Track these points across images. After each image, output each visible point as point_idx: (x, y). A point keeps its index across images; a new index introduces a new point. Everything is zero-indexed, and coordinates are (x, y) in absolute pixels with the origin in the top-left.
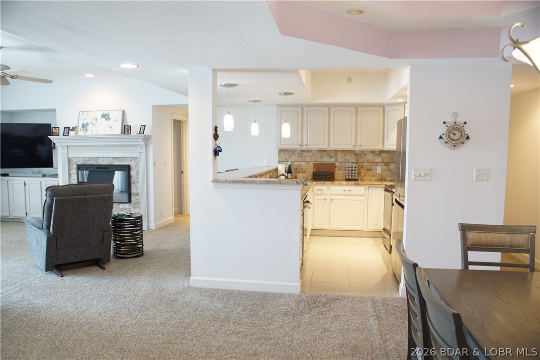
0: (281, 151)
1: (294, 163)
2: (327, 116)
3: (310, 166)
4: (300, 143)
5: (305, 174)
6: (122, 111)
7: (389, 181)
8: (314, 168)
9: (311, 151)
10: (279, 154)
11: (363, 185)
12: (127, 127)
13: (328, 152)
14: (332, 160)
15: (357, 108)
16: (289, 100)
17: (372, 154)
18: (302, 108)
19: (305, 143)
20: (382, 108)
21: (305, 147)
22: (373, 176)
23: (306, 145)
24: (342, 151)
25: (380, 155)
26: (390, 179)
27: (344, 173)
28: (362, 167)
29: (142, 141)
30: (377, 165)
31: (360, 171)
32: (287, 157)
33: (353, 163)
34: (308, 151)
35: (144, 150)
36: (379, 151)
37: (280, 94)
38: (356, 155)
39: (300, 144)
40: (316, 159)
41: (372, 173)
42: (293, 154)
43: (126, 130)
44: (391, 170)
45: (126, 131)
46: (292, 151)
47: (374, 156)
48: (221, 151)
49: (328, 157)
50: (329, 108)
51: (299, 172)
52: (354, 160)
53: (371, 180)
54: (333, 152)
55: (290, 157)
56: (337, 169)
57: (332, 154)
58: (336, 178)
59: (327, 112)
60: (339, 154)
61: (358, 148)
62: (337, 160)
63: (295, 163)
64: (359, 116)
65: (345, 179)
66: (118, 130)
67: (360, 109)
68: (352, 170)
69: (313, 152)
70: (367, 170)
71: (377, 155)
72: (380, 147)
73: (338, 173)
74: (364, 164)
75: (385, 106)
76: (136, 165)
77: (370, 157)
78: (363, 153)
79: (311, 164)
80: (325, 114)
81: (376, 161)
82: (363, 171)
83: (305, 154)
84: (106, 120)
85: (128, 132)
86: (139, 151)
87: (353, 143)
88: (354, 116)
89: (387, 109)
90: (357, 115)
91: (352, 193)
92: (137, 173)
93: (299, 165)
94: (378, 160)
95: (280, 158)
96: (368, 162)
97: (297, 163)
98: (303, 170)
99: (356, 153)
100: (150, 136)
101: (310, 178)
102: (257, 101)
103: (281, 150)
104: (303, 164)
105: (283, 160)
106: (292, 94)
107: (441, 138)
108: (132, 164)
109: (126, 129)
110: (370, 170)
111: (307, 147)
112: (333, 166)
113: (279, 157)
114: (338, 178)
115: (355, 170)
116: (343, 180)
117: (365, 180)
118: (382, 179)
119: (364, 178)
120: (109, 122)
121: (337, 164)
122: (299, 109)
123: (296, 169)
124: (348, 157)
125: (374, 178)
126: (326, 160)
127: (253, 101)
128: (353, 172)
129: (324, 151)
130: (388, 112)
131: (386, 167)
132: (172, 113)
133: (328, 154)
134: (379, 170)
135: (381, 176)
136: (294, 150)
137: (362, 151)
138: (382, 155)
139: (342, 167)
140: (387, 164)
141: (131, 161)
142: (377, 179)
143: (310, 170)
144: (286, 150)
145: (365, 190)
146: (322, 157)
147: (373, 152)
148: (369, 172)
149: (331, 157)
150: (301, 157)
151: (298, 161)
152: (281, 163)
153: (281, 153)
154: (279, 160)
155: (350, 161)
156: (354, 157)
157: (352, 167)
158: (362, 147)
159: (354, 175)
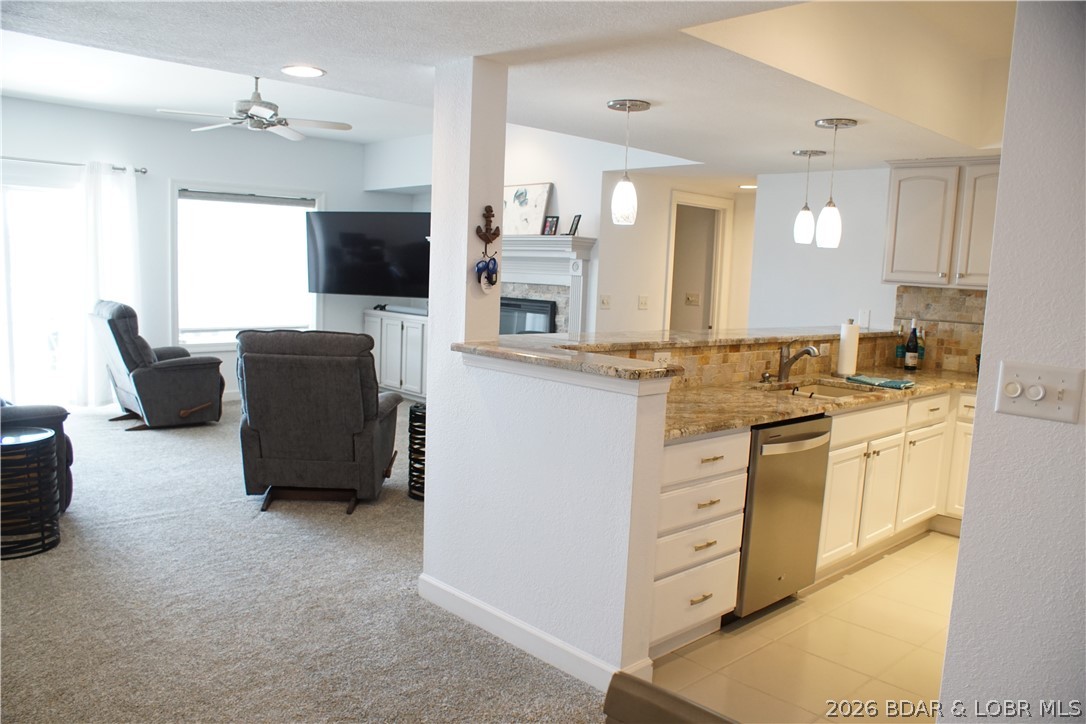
0: (905, 290)
1: (936, 325)
4: (944, 268)
6: (548, 186)
10: (899, 297)
12: (550, 219)
16: (845, 140)
18: (961, 170)
19: (959, 268)
29: (570, 250)
32: (921, 307)
35: (579, 272)
37: (817, 124)
42: (936, 300)
43: (550, 224)
45: (548, 229)
46: (933, 293)
51: (950, 353)
55: (928, 306)
63: (941, 326)
66: (536, 226)
76: (567, 303)
84: (521, 204)
85: (551, 229)
86: (571, 272)
92: (566, 320)
93: (952, 331)
95: (900, 310)
97: (947, 326)
98: (962, 347)
100: (596, 240)
103: (906, 287)
106: (855, 122)
108: (560, 301)
109: (548, 224)
111: (963, 281)
113: (899, 305)
120: (525, 209)
122: (952, 174)
123: (941, 342)
132: (672, 190)
141: (559, 293)
144: (919, 289)
151: (948, 319)
152: (903, 321)
153: (905, 295)
154: (897, 313)
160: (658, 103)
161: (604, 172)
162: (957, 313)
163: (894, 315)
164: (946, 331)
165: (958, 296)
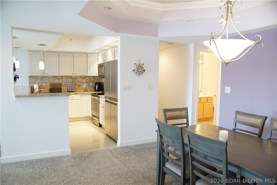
2: (58, 58)
3: (48, 85)
5: (45, 90)
7: (89, 91)
8: (50, 86)
9: (48, 77)
10: (29, 78)
11: (79, 94)
13: (58, 77)
14: (60, 82)
15: (73, 54)
17: (81, 78)
18: (44, 53)
19: (46, 72)
20: (86, 55)
21: (46, 75)
22: (81, 89)
24: (65, 77)
25: (85, 78)
26: (90, 90)
27: (66, 88)
28: (76, 85)
30: (83, 84)
31: (75, 87)
32: (34, 80)
33: (71, 83)
34: (46, 77)
36: (84, 77)
37: (38, 45)
38: (72, 78)
39: (43, 73)
40: (51, 81)
41: (81, 88)
42: (38, 79)
44: (90, 86)
47: (81, 79)
48: (18, 78)
49: (58, 80)
50: (59, 54)
52: (71, 81)
53: (80, 91)
54: (60, 77)
55: (36, 80)
56: (63, 86)
57: (60, 78)
58: (62, 91)
59: (58, 56)
60: (64, 78)
61: (75, 75)
62: (62, 81)
64: (75, 59)
65: (67, 91)
67: (75, 55)
68: (71, 87)
69: (49, 77)
70: (79, 86)
71: (83, 78)
72: (85, 75)
73: (64, 89)
74: (77, 83)
75: (88, 54)
77: (80, 79)
78: (76, 78)
79: (49, 84)
80: (56, 57)
81: (83, 82)
82: (76, 87)
83: (44, 78)
87: (72, 72)
88: (72, 58)
89: (89, 55)
90: (73, 57)
91: (74, 98)
93: (42, 84)
94: (84, 81)
96: (79, 82)
97: (40, 84)
98: (44, 87)
99: (72, 77)
101: (48, 91)
102: (18, 48)
103: (30, 76)
104: (44, 84)
105: (32, 82)
106: (45, 45)
107: (134, 71)
110: (80, 86)
112: (60, 84)
113: (29, 80)
114: (64, 91)
115: (73, 87)
116: (66, 92)
117: (77, 91)
118: (86, 91)
119: (77, 90)
121: (63, 84)
124: (68, 80)
125: (82, 90)
126: (57, 81)
128: (72, 87)
129: (56, 77)
130: (89, 57)
131: (87, 85)
133: (57, 78)
134: (84, 86)
135: (86, 89)
136: (38, 76)
137: (76, 77)
138: (86, 78)
139: (65, 85)
140: (88, 83)
142: (84, 90)
143: (48, 88)
144: (33, 77)
145: (80, 96)
146: (54, 80)
147: (81, 77)
149: (59, 80)
150: (42, 80)
151: (41, 82)
152: (31, 84)
153: (30, 78)
154: (29, 82)
155: (69, 82)
156: (72, 80)
157: (71, 85)
158: (77, 75)
159: (72, 89)
160: (18, 38)
162: (42, 81)
163: (28, 82)
164: (40, 85)
165: (42, 78)
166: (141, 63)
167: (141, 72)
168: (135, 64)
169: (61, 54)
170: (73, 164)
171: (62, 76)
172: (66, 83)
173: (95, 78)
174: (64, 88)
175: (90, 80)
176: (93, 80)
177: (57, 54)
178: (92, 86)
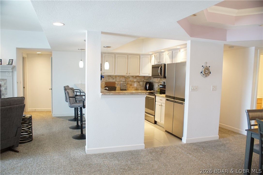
2: (114, 59)
3: (103, 83)
7: (140, 90)
8: (105, 84)
13: (112, 76)
14: (114, 81)
15: (128, 55)
16: (109, 50)
17: (132, 78)
20: (139, 56)
22: (133, 88)
23: (104, 73)
24: (119, 76)
25: (136, 78)
26: (140, 89)
27: (119, 87)
28: (128, 84)
29: (10, 69)
30: (135, 83)
33: (124, 82)
35: (11, 75)
36: (136, 76)
37: (104, 47)
38: (125, 78)
40: (106, 80)
41: (132, 86)
44: (141, 85)
47: (133, 78)
49: (112, 79)
50: (115, 55)
52: (124, 81)
56: (116, 85)
57: (114, 77)
58: (117, 89)
59: (114, 57)
60: (117, 78)
61: (128, 74)
62: (116, 80)
64: (129, 59)
65: (120, 89)
67: (129, 56)
70: (130, 85)
71: (134, 78)
72: (138, 74)
74: (129, 82)
75: (140, 55)
76: (5, 84)
77: (131, 79)
78: (128, 77)
82: (128, 86)
86: (7, 75)
87: (126, 72)
88: (127, 59)
89: (141, 57)
92: (6, 89)
94: (135, 80)
96: (131, 81)
100: (15, 66)
106: (110, 47)
107: (201, 73)
110: (132, 85)
111: (104, 74)
112: (114, 83)
116: (119, 90)
117: (129, 90)
119: (129, 89)
121: (116, 82)
124: (121, 79)
125: (133, 89)
126: (111, 80)
127: (81, 49)
128: (125, 86)
129: (110, 76)
130: (142, 58)
131: (138, 84)
133: (112, 78)
134: (135, 85)
135: (137, 88)
137: (128, 76)
138: (137, 78)
139: (119, 84)
140: (139, 82)
142: (135, 89)
146: (109, 79)
147: (133, 76)
148: (131, 86)
149: (113, 79)
155: (122, 81)
156: (124, 79)
157: (124, 84)
158: (130, 74)
159: (125, 87)
161: (16, 48)
166: (208, 65)
167: (207, 74)
168: (203, 66)
169: (117, 55)
170: (152, 158)
171: (116, 76)
172: (119, 82)
173: (145, 78)
174: (118, 86)
175: (141, 79)
176: (143, 79)
177: (113, 55)
178: (142, 85)
